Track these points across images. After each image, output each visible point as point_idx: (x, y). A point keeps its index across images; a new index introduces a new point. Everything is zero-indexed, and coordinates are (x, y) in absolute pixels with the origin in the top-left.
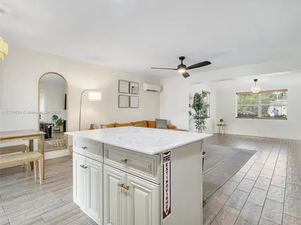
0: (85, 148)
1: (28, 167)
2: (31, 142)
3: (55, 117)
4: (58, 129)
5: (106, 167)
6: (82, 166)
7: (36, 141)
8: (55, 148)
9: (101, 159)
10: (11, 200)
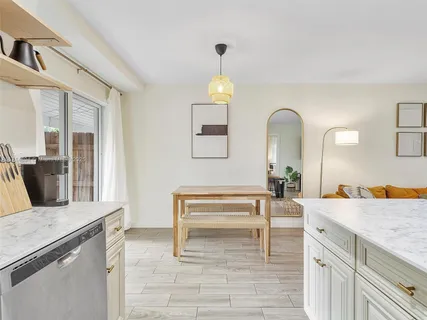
0: (321, 231)
1: (255, 233)
2: (258, 202)
3: (289, 169)
4: (292, 186)
5: (361, 282)
6: (318, 261)
7: (263, 202)
8: (287, 213)
9: (351, 261)
10: (234, 270)
